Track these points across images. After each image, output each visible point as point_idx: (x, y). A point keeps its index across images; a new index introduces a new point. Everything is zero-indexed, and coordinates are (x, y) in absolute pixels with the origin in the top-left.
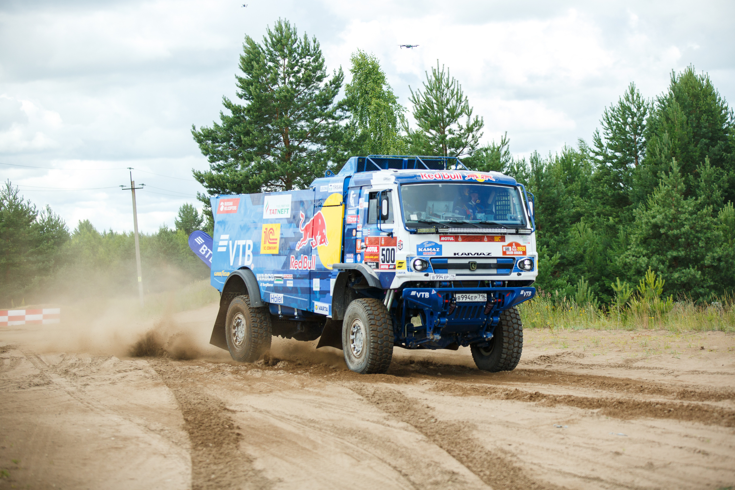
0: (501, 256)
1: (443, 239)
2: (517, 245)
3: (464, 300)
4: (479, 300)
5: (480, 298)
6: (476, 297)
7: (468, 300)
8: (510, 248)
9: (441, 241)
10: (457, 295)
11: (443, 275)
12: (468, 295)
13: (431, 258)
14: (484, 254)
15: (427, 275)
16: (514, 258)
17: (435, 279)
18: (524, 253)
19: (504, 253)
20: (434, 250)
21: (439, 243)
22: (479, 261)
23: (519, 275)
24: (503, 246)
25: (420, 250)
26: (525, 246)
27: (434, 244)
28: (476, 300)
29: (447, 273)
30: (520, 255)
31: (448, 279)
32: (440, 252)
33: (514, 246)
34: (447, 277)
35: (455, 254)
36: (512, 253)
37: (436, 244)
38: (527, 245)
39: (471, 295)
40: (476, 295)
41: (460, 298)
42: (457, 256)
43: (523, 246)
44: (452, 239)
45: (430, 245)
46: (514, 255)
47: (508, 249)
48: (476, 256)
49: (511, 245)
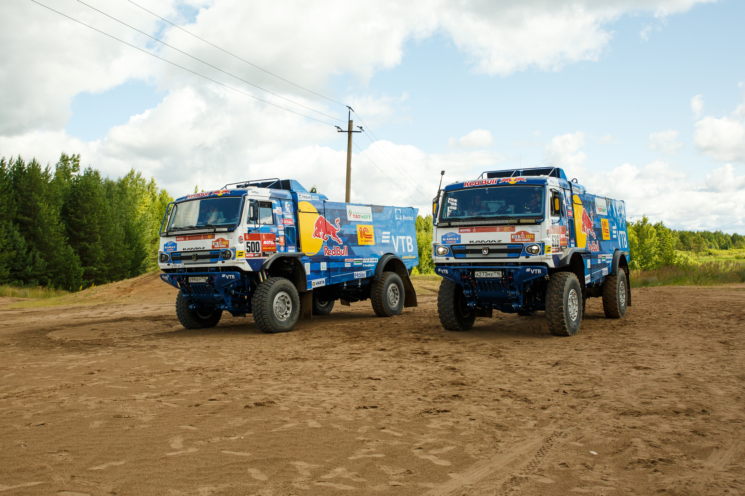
0: (211, 249)
1: (178, 239)
2: (223, 240)
3: (193, 282)
4: (202, 282)
5: (202, 280)
6: (200, 279)
7: (195, 282)
8: (218, 242)
9: (177, 241)
10: (190, 278)
11: (177, 265)
12: (195, 278)
13: (172, 253)
14: (200, 248)
15: (169, 265)
16: (219, 250)
17: (173, 267)
18: (227, 246)
19: (213, 247)
20: (173, 247)
21: (175, 242)
22: (199, 254)
23: (223, 262)
24: (213, 242)
25: (166, 248)
26: (228, 241)
27: (172, 243)
28: (200, 281)
29: (181, 263)
30: (224, 247)
31: (180, 267)
32: (176, 249)
33: (220, 242)
34: (180, 266)
35: (184, 249)
36: (218, 246)
37: (174, 243)
38: (229, 240)
39: (197, 278)
40: (200, 278)
41: (192, 280)
42: (185, 250)
43: (227, 241)
44: (183, 239)
45: (171, 244)
46: (219, 248)
47: (216, 244)
48: (196, 250)
49: (218, 240)
